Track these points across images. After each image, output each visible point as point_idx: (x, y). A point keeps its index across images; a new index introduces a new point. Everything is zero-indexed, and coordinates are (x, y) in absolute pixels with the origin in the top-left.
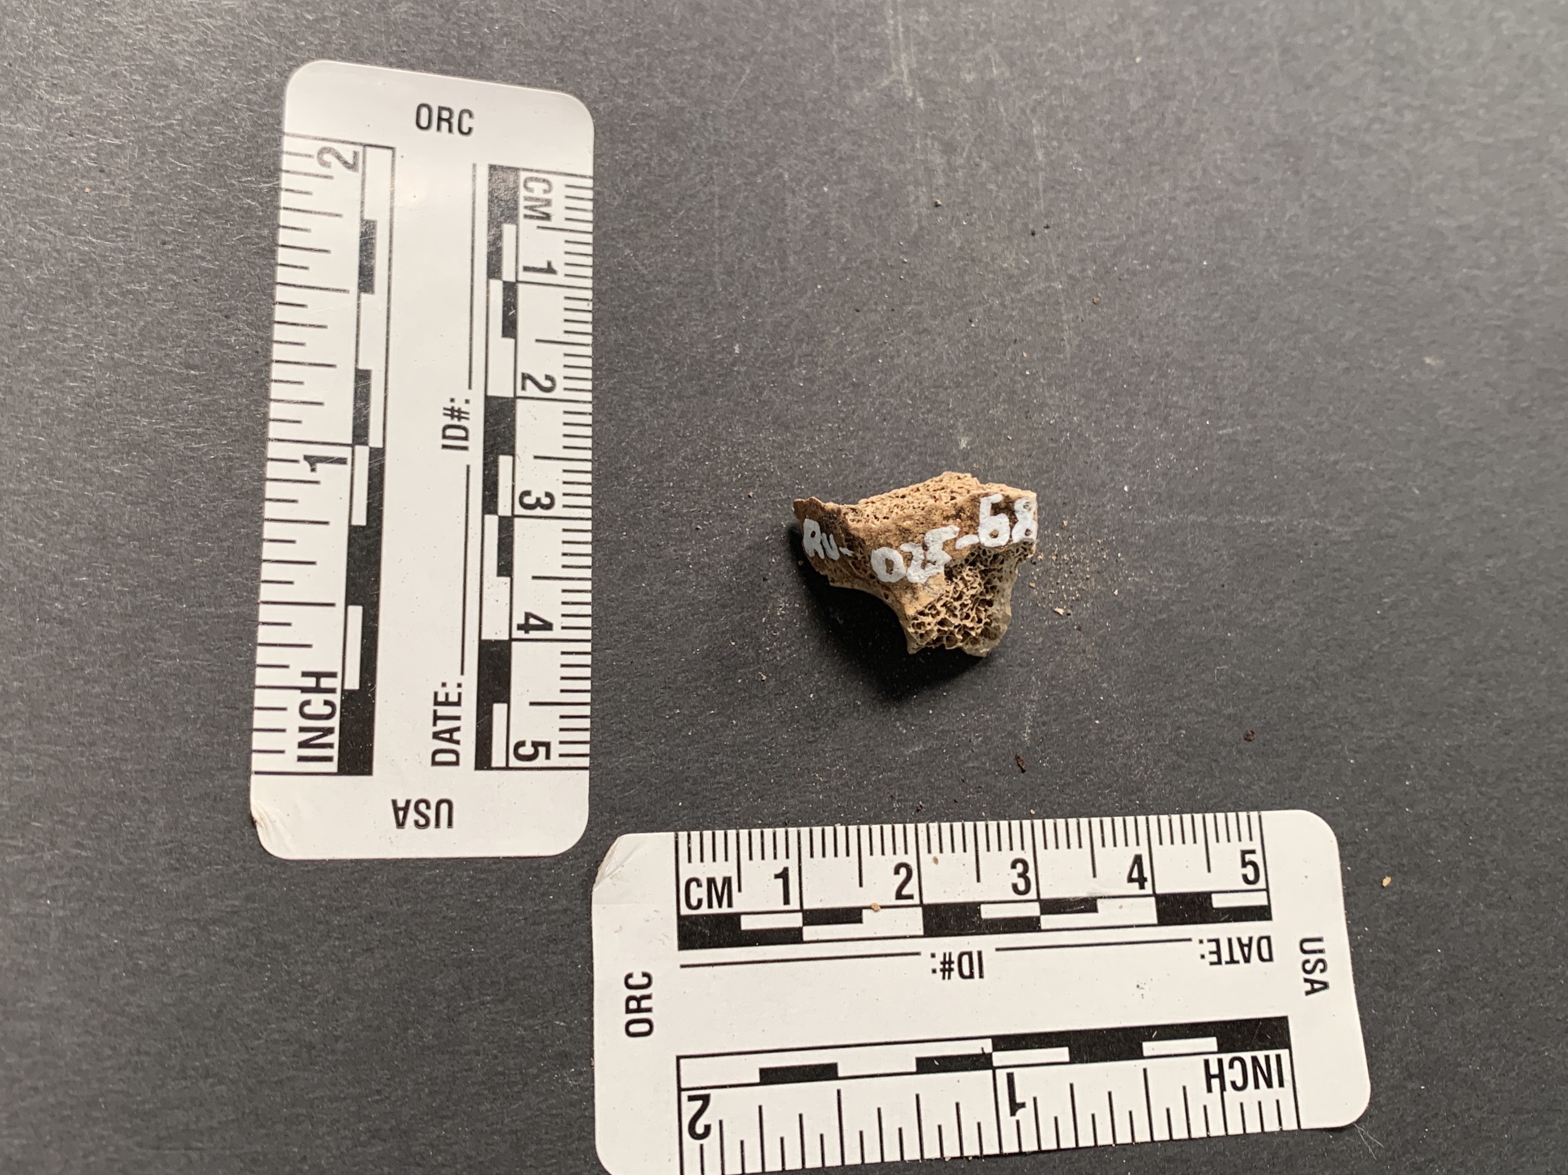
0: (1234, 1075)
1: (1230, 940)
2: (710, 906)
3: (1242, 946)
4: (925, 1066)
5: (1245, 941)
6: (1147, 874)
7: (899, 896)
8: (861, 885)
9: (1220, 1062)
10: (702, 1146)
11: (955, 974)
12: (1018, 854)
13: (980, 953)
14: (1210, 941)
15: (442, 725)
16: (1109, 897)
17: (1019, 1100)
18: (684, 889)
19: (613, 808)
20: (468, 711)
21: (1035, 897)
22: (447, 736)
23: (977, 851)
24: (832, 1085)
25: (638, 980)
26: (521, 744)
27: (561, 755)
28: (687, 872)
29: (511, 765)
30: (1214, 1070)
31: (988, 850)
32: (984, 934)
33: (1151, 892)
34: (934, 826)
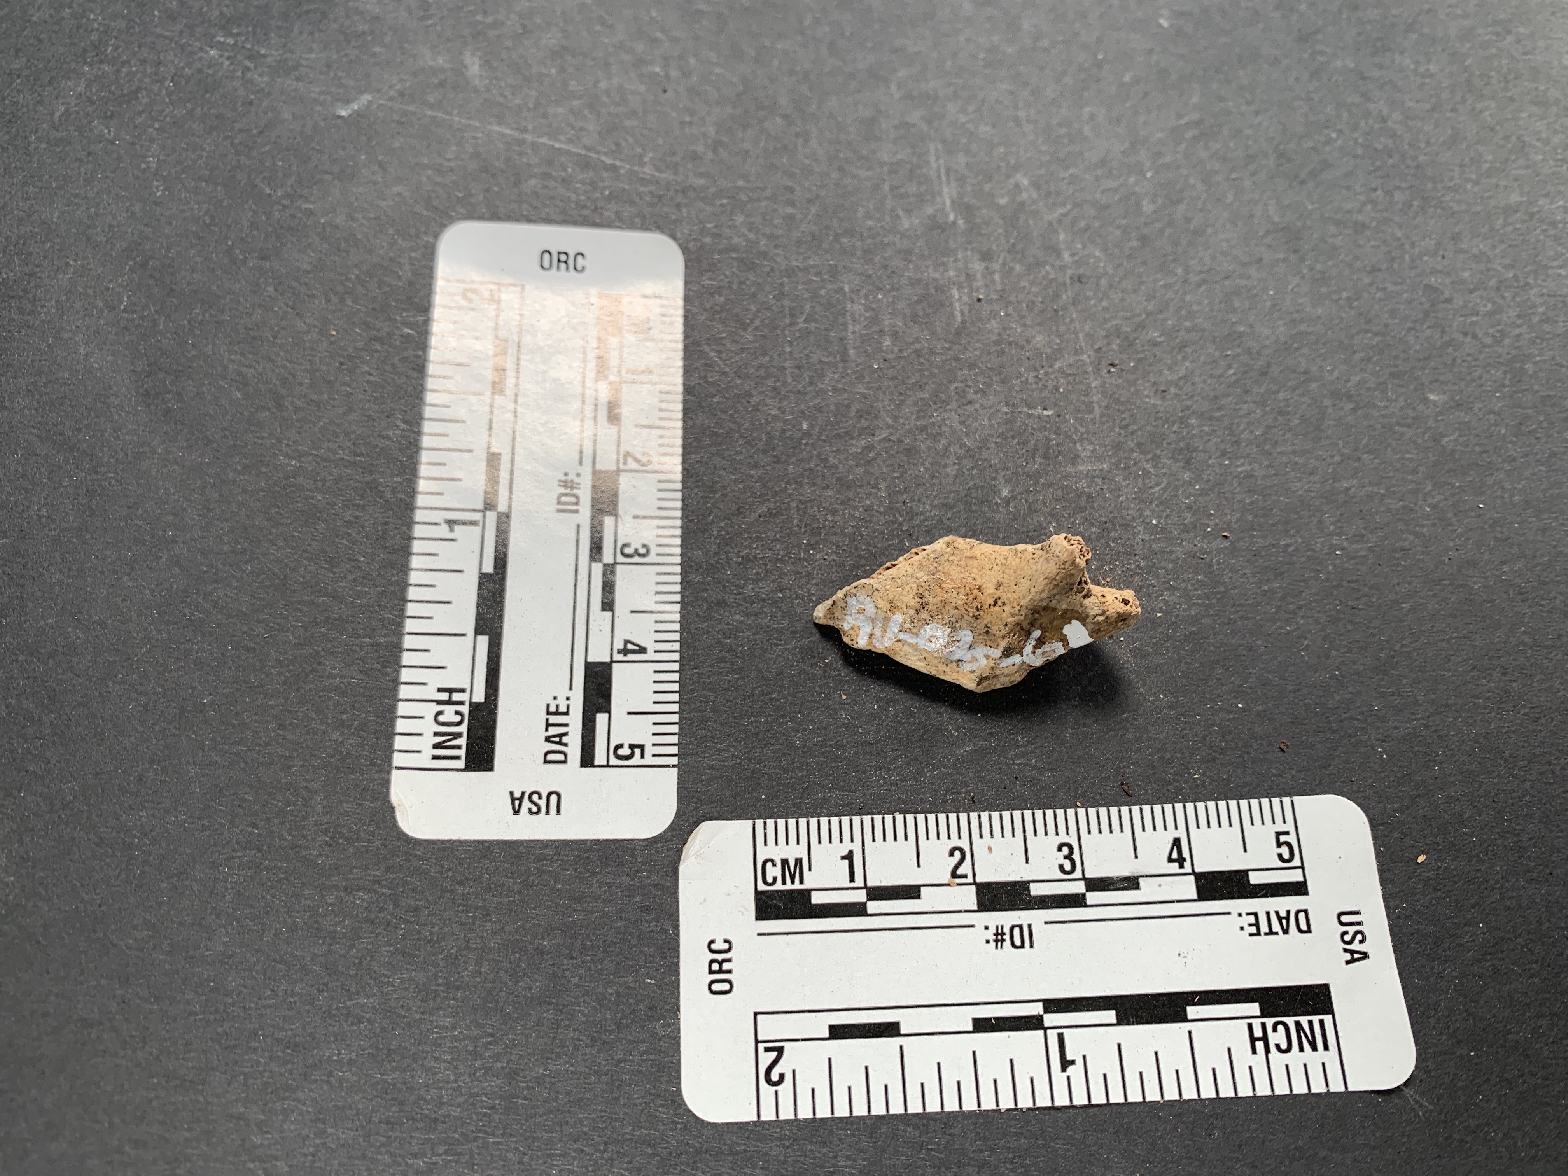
0: (1278, 1038)
1: (1268, 914)
2: (784, 883)
3: (1280, 919)
4: (981, 1026)
5: (1283, 914)
6: (1186, 854)
7: (954, 875)
8: (919, 865)
9: (1264, 1025)
10: (776, 1092)
11: (1007, 944)
12: (1063, 838)
13: (1030, 926)
14: (1248, 914)
15: (553, 731)
16: (1151, 876)
17: (1069, 1057)
18: (761, 868)
19: (700, 799)
20: (575, 720)
21: (1081, 876)
22: (557, 739)
23: (1025, 837)
24: (896, 1041)
25: (719, 945)
26: (620, 746)
27: (654, 755)
28: (763, 854)
29: (611, 763)
30: (1258, 1033)
31: (1036, 835)
32: (1033, 909)
33: (1190, 871)
34: (985, 816)
